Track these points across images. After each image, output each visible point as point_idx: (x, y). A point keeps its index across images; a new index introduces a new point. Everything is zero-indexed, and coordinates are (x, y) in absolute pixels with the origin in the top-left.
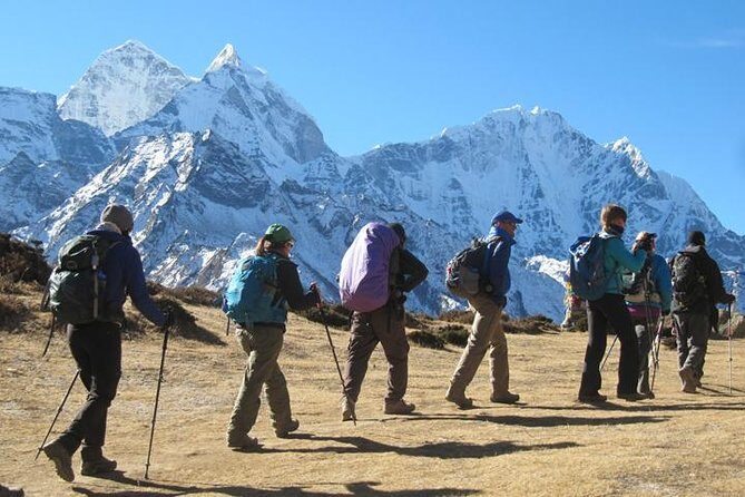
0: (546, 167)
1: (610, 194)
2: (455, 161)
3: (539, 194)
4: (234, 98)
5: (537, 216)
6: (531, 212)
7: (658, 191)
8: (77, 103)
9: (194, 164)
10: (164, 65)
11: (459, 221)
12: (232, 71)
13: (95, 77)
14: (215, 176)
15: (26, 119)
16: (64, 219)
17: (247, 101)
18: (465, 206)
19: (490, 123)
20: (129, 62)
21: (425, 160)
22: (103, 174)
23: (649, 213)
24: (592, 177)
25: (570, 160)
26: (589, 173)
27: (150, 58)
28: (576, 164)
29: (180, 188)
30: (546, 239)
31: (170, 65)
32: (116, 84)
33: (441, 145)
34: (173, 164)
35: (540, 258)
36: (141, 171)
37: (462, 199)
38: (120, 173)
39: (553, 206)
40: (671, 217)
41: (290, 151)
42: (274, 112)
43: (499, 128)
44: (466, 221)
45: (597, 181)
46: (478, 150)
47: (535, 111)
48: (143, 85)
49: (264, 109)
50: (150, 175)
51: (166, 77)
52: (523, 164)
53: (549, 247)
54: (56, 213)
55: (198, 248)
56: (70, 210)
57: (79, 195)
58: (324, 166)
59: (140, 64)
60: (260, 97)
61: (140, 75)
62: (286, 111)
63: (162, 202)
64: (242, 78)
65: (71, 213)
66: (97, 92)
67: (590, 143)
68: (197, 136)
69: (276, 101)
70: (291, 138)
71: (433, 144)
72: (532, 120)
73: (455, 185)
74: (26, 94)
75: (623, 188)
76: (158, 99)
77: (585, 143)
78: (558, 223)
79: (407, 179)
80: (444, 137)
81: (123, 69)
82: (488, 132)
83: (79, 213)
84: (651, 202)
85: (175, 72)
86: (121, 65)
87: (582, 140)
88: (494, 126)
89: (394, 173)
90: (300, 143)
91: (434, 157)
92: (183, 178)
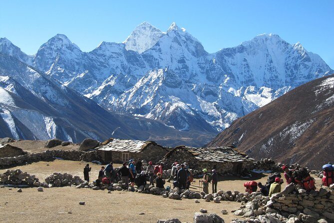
0: (274, 53)
1: (294, 61)
2: (245, 52)
3: (271, 62)
4: (176, 40)
5: (271, 69)
6: (269, 67)
7: (308, 59)
8: (130, 42)
9: (163, 78)
10: (155, 29)
11: (246, 71)
12: (175, 31)
13: (135, 34)
14: (169, 80)
15: (117, 52)
16: (133, 92)
17: (180, 41)
18: (248, 67)
19: (256, 39)
20: (145, 28)
21: (236, 53)
22: (141, 79)
23: (305, 66)
24: (288, 56)
25: (281, 50)
26: (288, 54)
27: (151, 27)
28: (284, 51)
29: (160, 84)
30: (273, 76)
31: (157, 29)
32: (141, 35)
33: (241, 48)
34: (158, 78)
35: (263, 87)
36: (151, 79)
37: (247, 64)
38: (146, 80)
39: (276, 65)
40: (312, 68)
41: (193, 54)
42: (188, 42)
43: (259, 41)
44: (248, 71)
45: (290, 57)
46: (252, 49)
47: (270, 35)
48: (149, 35)
49: (185, 42)
50: (153, 81)
51: (156, 32)
52: (266, 53)
53: (274, 78)
54: (131, 90)
55: (165, 102)
56: (134, 90)
57: (136, 85)
58: (203, 59)
59: (148, 29)
60: (184, 38)
61: (148, 32)
62: (192, 41)
63: (156, 89)
64: (178, 33)
65: (135, 91)
66: (136, 38)
67: (288, 44)
68: (164, 70)
69: (189, 38)
70: (194, 50)
71: (238, 48)
72: (269, 38)
73: (245, 60)
74: (117, 44)
75: (298, 59)
76: (154, 39)
77: (286, 44)
78: (277, 71)
79: (230, 59)
80: (241, 45)
81: (143, 31)
82: (255, 43)
83: (137, 91)
84: (306, 63)
85: (158, 31)
86: (142, 30)
87: (285, 43)
88: (257, 41)
89: (226, 58)
90: (197, 51)
91: (238, 52)
92: (161, 81)
